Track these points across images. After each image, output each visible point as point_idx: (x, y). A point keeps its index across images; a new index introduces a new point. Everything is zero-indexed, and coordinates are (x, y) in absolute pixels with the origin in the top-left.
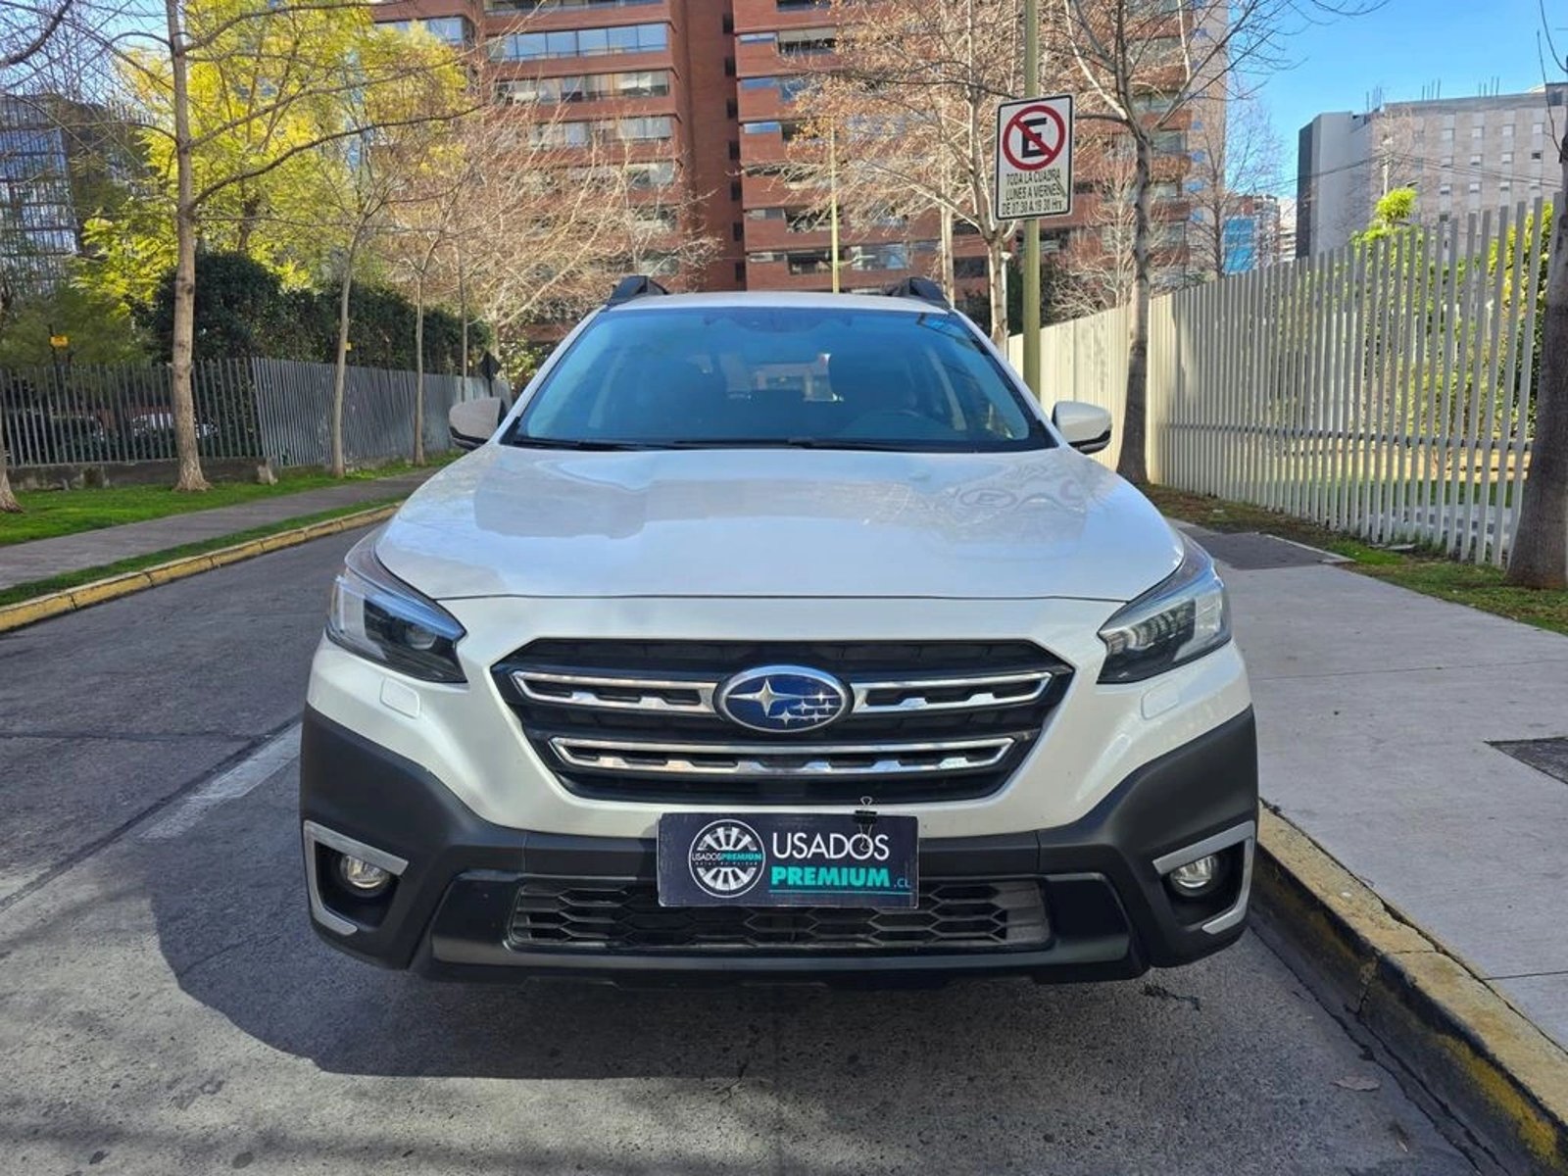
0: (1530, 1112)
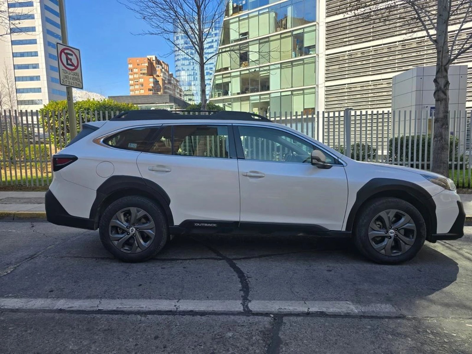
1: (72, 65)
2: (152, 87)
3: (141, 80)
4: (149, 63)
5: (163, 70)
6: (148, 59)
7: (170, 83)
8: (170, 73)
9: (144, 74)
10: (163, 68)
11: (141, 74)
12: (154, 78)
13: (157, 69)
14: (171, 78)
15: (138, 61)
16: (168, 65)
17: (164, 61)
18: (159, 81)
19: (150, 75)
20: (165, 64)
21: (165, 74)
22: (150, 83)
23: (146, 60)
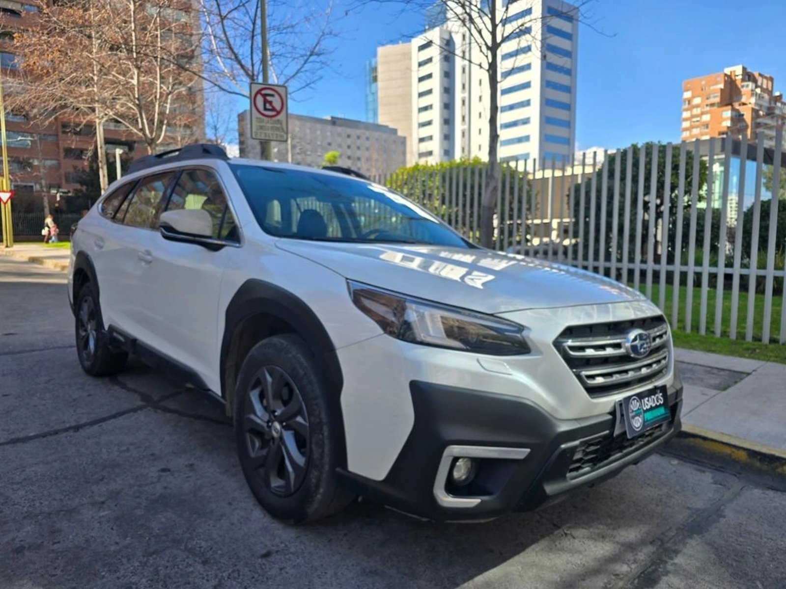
0: (734, 450)
1: (273, 109)
2: (728, 127)
3: (706, 118)
4: (725, 82)
5: (758, 91)
6: (726, 75)
7: (770, 113)
8: (777, 94)
9: (712, 105)
10: (757, 87)
11: (707, 105)
12: (733, 109)
13: (743, 90)
14: (776, 104)
15: (703, 83)
16: (771, 79)
17: (762, 73)
18: (745, 113)
19: (727, 105)
20: (766, 78)
21: (760, 97)
22: (725, 119)
23: (721, 79)
